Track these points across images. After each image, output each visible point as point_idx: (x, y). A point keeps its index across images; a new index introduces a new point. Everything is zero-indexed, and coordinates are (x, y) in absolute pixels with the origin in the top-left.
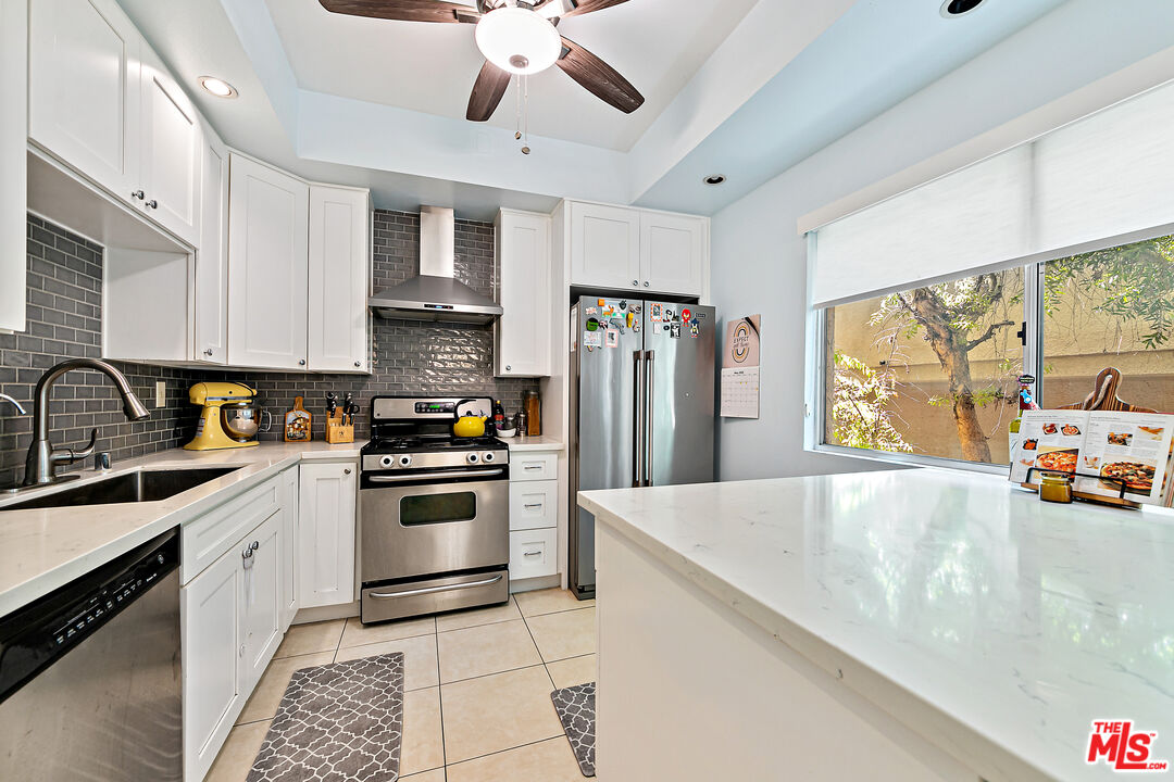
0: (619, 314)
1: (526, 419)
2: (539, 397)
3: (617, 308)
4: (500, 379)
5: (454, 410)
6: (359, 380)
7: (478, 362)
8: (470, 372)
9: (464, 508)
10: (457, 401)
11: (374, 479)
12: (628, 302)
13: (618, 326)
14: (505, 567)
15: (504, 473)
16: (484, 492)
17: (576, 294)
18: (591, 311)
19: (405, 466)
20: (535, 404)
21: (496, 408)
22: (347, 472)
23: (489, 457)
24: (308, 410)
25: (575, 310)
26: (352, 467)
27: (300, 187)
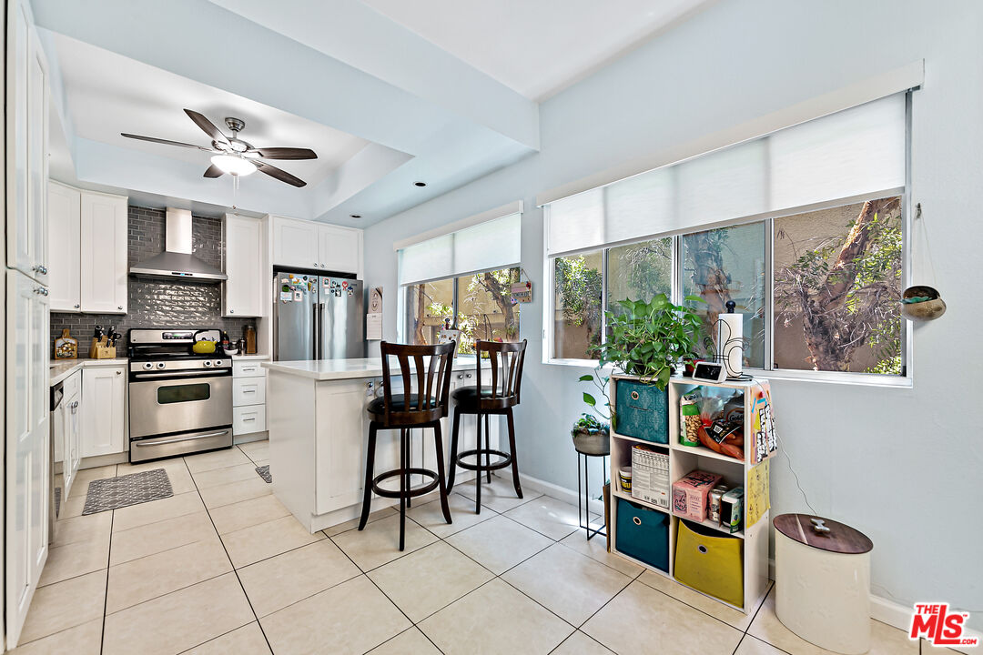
0: (303, 283)
1: (245, 344)
2: (255, 330)
3: (301, 280)
4: (226, 319)
5: (194, 338)
6: (117, 318)
7: (210, 308)
8: (204, 314)
9: (202, 393)
10: (194, 332)
11: (138, 376)
12: (308, 276)
13: (303, 290)
14: (230, 426)
15: (229, 372)
16: (216, 384)
17: (277, 269)
18: (285, 281)
19: (161, 368)
20: (252, 334)
21: (223, 336)
22: (118, 373)
23: (219, 363)
24: (74, 338)
25: (275, 280)
26: (122, 370)
27: (75, 194)
